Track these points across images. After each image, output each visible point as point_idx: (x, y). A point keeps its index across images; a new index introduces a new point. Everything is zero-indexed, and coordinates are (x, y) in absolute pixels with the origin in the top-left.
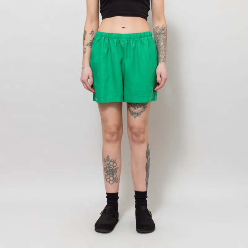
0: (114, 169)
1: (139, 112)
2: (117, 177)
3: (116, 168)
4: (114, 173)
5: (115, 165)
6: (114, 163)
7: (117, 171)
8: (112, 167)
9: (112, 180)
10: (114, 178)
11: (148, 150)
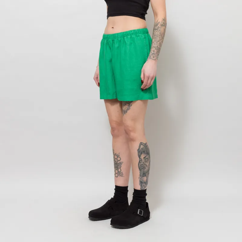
0: (118, 163)
1: (125, 109)
2: (121, 171)
3: (120, 163)
4: (119, 167)
5: (119, 159)
6: (118, 157)
7: (122, 166)
8: (117, 161)
9: (117, 174)
10: (118, 172)
11: (140, 148)
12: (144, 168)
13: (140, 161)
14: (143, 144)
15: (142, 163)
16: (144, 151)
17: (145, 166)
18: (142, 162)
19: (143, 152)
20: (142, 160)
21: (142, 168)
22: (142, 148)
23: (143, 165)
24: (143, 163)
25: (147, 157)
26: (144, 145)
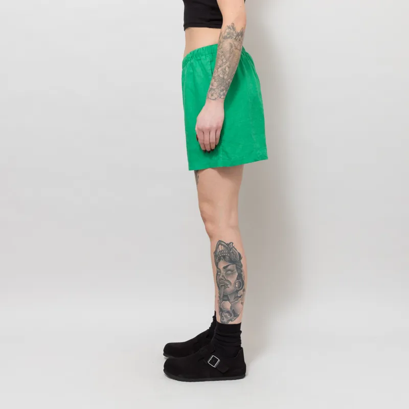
11: (218, 251)
12: (225, 286)
13: (218, 272)
14: (223, 243)
15: (221, 277)
16: (224, 257)
17: (226, 282)
18: (221, 275)
19: (222, 257)
20: (220, 272)
21: (222, 286)
22: (221, 251)
23: (222, 280)
24: (223, 276)
25: (229, 267)
26: (224, 246)
